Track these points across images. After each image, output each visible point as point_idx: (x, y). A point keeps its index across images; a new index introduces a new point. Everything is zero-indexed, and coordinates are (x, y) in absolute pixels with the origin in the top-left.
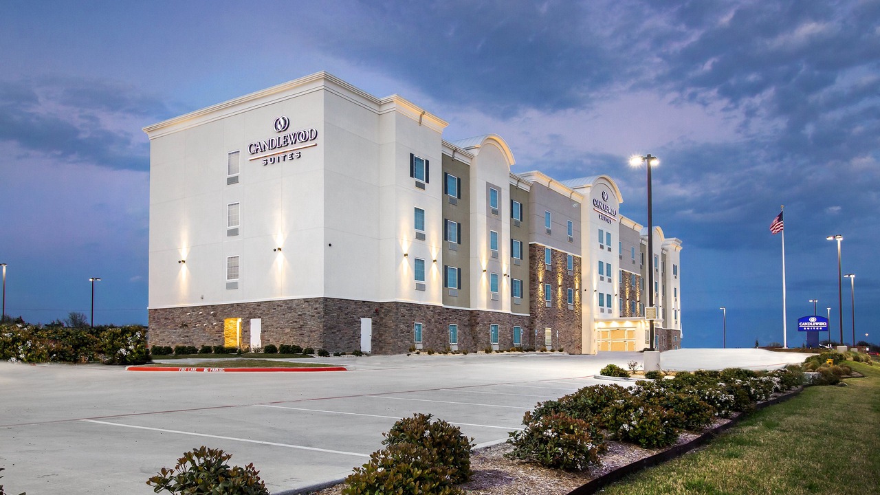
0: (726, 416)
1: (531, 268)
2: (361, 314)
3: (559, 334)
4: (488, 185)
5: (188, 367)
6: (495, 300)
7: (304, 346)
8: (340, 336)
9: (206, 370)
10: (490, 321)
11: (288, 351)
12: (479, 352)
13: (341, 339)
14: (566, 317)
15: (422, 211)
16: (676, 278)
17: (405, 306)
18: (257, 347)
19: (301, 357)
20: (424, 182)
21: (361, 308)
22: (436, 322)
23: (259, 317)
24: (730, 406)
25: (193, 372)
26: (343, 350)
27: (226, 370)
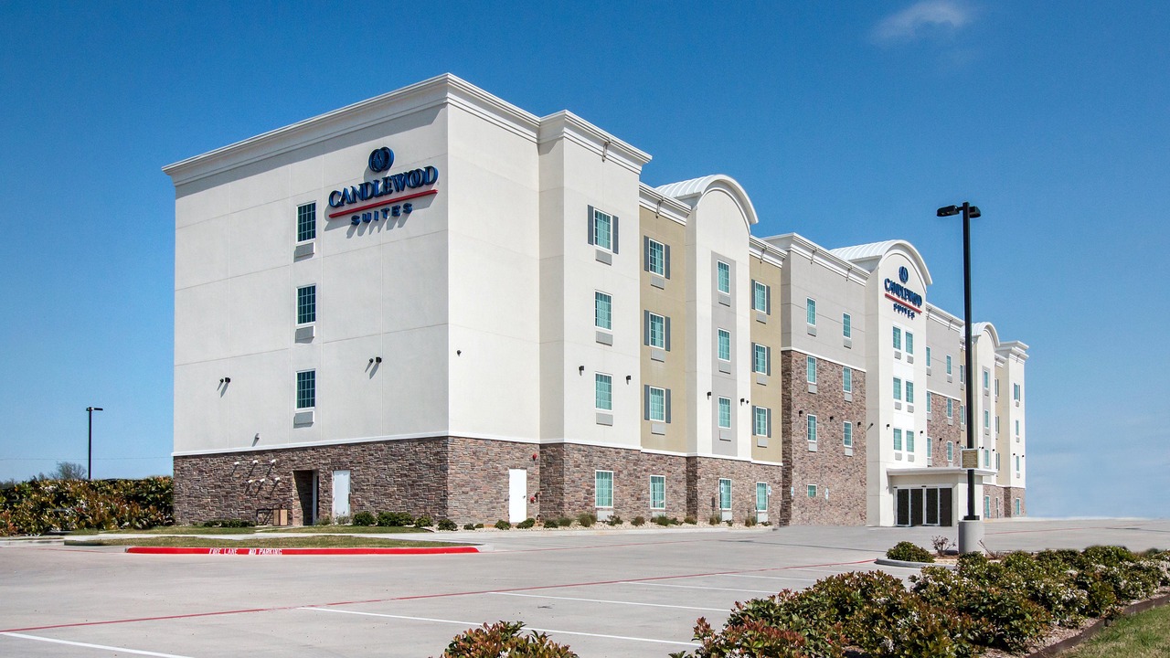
0: (1074, 625)
1: (784, 388)
2: (509, 463)
3: (830, 493)
4: (714, 255)
5: (225, 548)
6: (725, 440)
7: (416, 514)
8: (476, 498)
9: (252, 554)
10: (718, 474)
11: (393, 522)
12: (700, 523)
13: (476, 502)
14: (841, 467)
15: (608, 299)
16: (1017, 406)
17: (580, 450)
18: (343, 515)
19: (411, 531)
20: (610, 251)
21: (509, 453)
22: (630, 475)
23: (347, 469)
24: (1080, 608)
25: (232, 556)
26: (481, 519)
27: (284, 552)
